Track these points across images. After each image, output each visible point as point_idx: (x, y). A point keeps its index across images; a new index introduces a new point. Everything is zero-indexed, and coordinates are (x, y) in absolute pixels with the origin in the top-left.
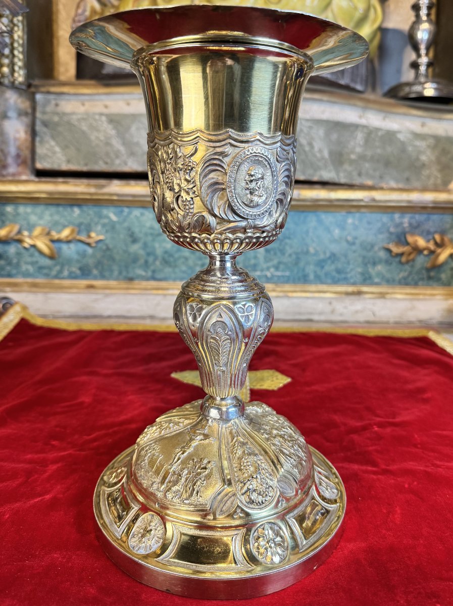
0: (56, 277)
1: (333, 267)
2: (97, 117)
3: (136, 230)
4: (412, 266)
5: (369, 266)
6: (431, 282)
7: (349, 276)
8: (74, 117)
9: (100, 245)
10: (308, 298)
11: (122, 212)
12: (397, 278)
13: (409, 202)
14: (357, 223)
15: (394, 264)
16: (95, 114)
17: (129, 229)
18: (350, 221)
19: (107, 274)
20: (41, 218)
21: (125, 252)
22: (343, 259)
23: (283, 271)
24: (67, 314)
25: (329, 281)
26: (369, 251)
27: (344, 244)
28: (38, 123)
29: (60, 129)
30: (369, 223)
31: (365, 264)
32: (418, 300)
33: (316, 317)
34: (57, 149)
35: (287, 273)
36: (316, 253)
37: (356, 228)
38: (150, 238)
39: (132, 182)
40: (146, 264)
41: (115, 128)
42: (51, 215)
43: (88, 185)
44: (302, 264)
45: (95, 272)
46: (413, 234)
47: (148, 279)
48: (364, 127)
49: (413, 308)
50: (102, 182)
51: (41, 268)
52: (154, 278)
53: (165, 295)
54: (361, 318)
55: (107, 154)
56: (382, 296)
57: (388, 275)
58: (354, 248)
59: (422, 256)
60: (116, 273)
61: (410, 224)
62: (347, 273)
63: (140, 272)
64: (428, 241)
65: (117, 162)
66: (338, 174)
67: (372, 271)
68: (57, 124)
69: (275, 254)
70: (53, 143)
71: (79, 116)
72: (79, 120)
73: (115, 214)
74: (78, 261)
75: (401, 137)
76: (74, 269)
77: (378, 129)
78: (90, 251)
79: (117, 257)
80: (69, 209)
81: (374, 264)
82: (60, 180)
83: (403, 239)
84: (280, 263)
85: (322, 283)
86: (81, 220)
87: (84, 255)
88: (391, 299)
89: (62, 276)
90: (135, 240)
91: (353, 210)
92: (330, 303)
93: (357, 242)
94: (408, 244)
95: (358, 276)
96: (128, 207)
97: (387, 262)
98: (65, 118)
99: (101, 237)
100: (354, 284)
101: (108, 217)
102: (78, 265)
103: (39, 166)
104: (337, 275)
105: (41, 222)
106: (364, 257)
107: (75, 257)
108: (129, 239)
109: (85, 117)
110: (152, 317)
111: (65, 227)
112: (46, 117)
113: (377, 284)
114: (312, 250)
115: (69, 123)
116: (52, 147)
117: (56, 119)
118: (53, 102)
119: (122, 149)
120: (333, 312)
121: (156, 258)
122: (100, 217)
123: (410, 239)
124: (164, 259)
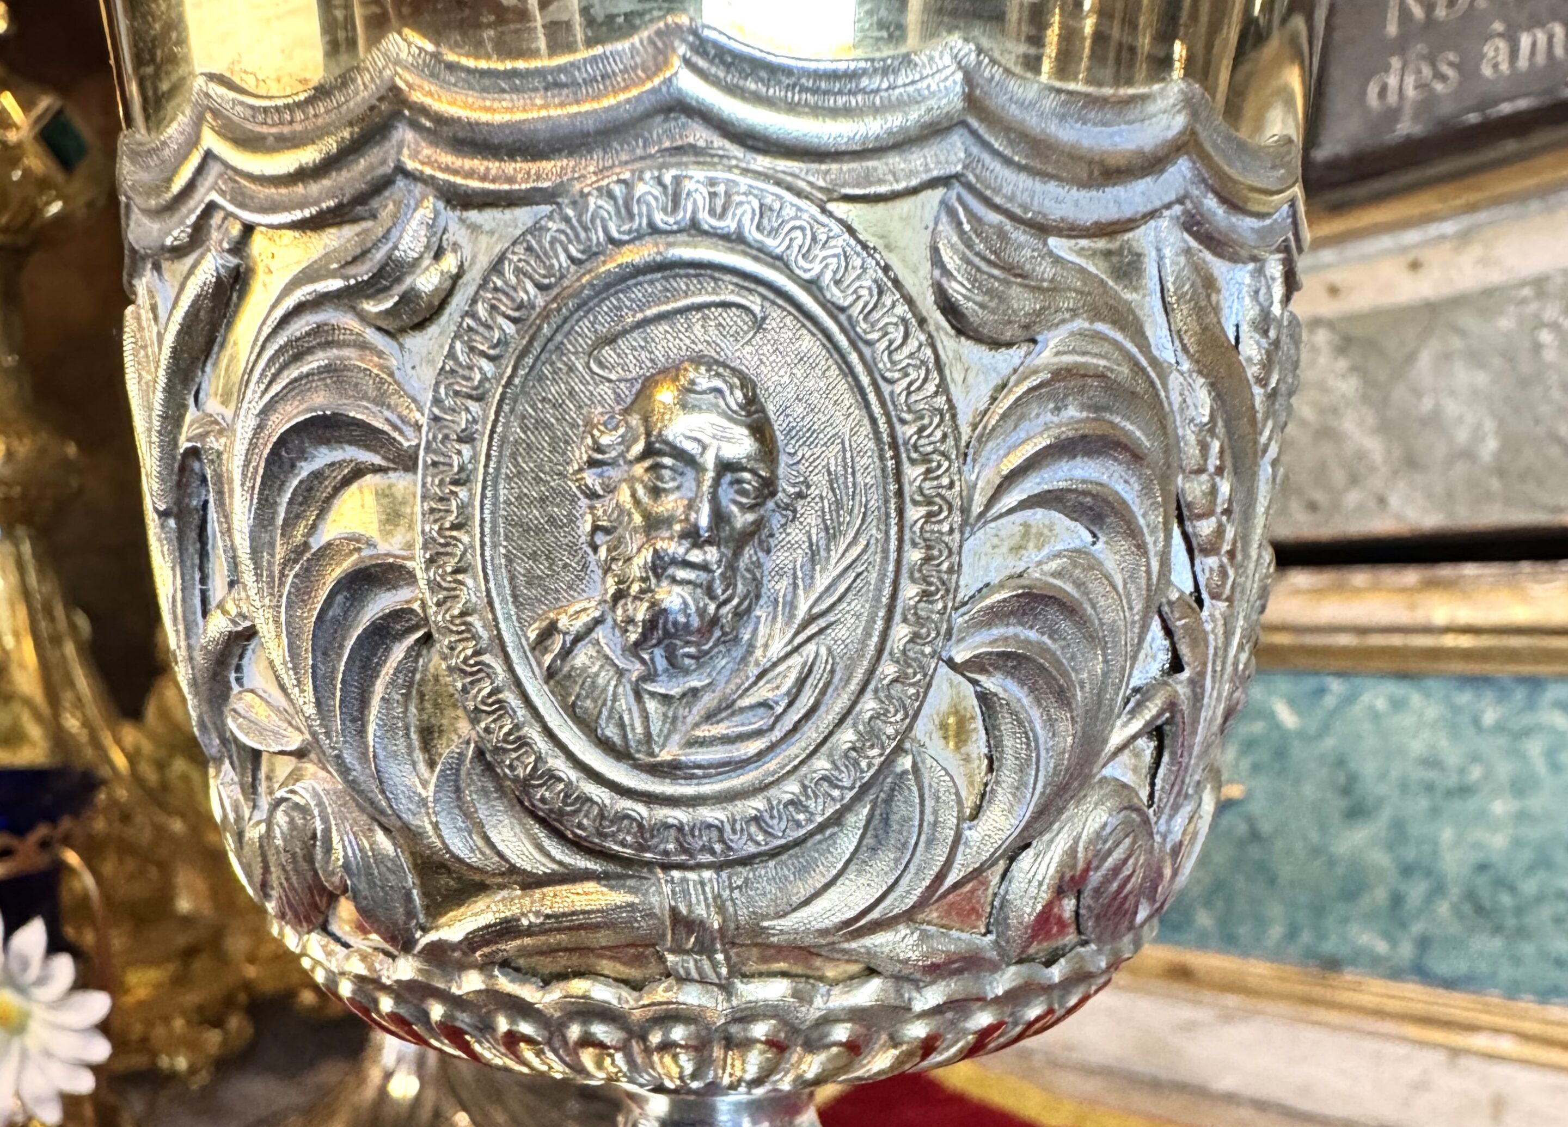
3: (1367, 768)
11: (1319, 693)
17: (1339, 763)
19: (1243, 933)
21: (1318, 852)
38: (1420, 803)
39: (1359, 576)
40: (1396, 912)
41: (1357, 368)
45: (1204, 919)
47: (1395, 972)
52: (1420, 973)
53: (1455, 1053)
55: (1320, 473)
63: (1372, 940)
65: (1353, 498)
73: (1294, 703)
90: (1357, 810)
96: (1341, 675)
121: (1438, 890)
124: (1470, 895)
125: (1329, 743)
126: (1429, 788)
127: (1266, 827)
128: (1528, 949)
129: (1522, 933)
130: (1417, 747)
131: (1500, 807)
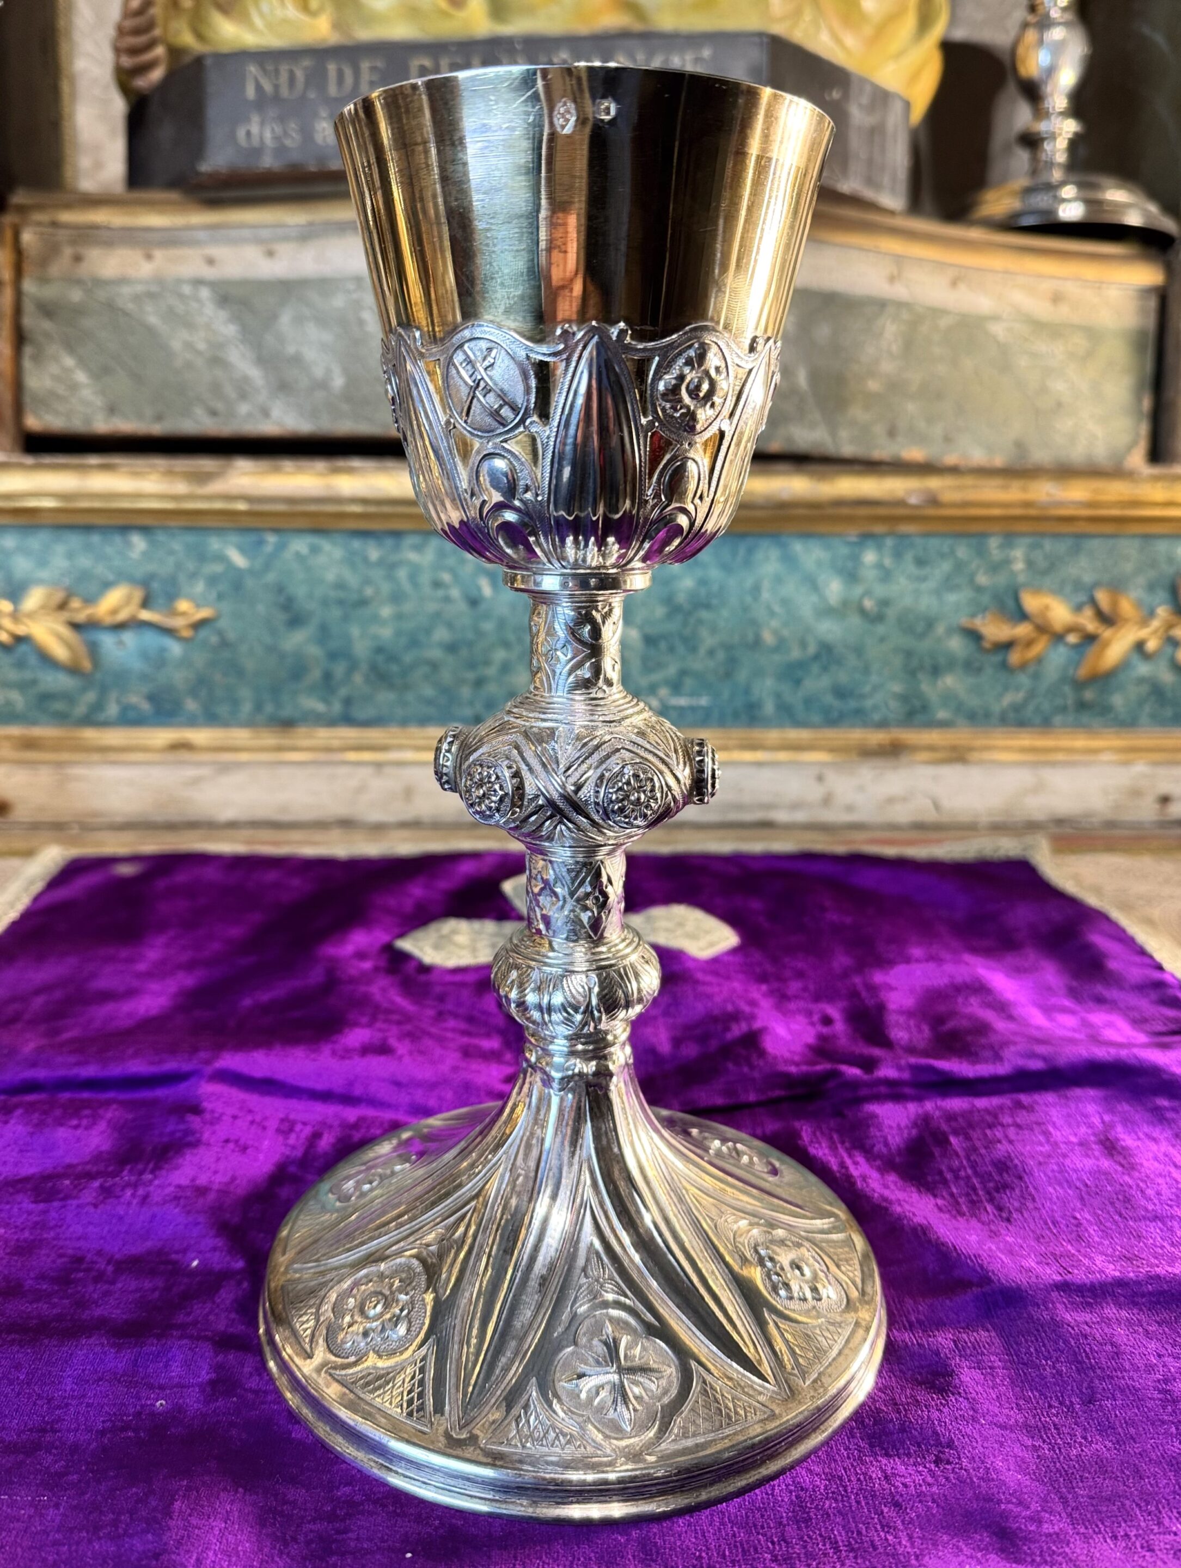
0: (89, 720)
1: (825, 682)
2: (187, 289)
3: (300, 591)
4: (1036, 676)
5: (920, 676)
6: (1085, 719)
7: (869, 703)
8: (126, 290)
9: (204, 633)
10: (759, 764)
11: (261, 543)
12: (996, 708)
13: (1027, 504)
14: (888, 562)
15: (989, 671)
16: (179, 281)
17: (280, 589)
18: (870, 557)
19: (223, 710)
20: (42, 562)
21: (271, 649)
22: (852, 661)
23: (692, 694)
24: (119, 819)
25: (816, 718)
26: (922, 636)
27: (855, 620)
28: (29, 307)
29: (87, 323)
30: (920, 562)
31: (911, 673)
32: (1053, 764)
33: (781, 816)
34: (81, 377)
35: (704, 701)
36: (781, 645)
37: (886, 575)
38: (336, 613)
39: (288, 464)
40: (327, 684)
41: (236, 318)
42: (70, 555)
43: (170, 473)
44: (742, 675)
45: (191, 705)
46: (1037, 590)
47: (332, 722)
48: (900, 305)
49: (1038, 788)
50: (207, 464)
51: (45, 698)
52: (347, 720)
53: (379, 765)
54: (902, 814)
55: (216, 388)
56: (958, 756)
57: (974, 702)
58: (881, 629)
59: (1062, 650)
60: (247, 708)
61: (1030, 564)
62: (862, 697)
63: (314, 704)
64: (1078, 608)
65: (244, 409)
66: (833, 430)
67: (929, 689)
68: (79, 311)
69: (672, 649)
70: (69, 361)
71: (139, 288)
72: (137, 298)
73: (242, 550)
74: (144, 677)
75: (998, 330)
76: (134, 699)
77: (937, 312)
78: (175, 649)
79: (250, 665)
80: (118, 539)
81: (936, 671)
82: (94, 460)
83: (1010, 603)
84: (683, 673)
85: (798, 723)
86: (151, 567)
87: (159, 660)
88: (981, 763)
89: (102, 717)
90: (296, 620)
91: (879, 529)
92: (820, 778)
93: (891, 613)
94: (1022, 616)
95: (893, 704)
96: (276, 531)
97: (970, 667)
98: (102, 294)
99: (204, 613)
100: (883, 724)
101: (221, 558)
102: (145, 689)
103: (33, 422)
104: (836, 703)
105: (44, 574)
106: (909, 654)
107: (137, 665)
108: (281, 617)
109: (154, 288)
110: (347, 824)
111: (107, 585)
112: (49, 292)
113: (944, 724)
114: (768, 638)
115: (111, 307)
116: (67, 370)
117: (76, 295)
118: (68, 251)
119: (255, 374)
120: (827, 801)
121: (353, 666)
122: (202, 557)
123: (1031, 603)
124: (374, 668)
125: (271, 577)
126: (341, 602)
127: (231, 636)
128: (410, 696)
129: (406, 687)
130: (330, 576)
131: (386, 611)
